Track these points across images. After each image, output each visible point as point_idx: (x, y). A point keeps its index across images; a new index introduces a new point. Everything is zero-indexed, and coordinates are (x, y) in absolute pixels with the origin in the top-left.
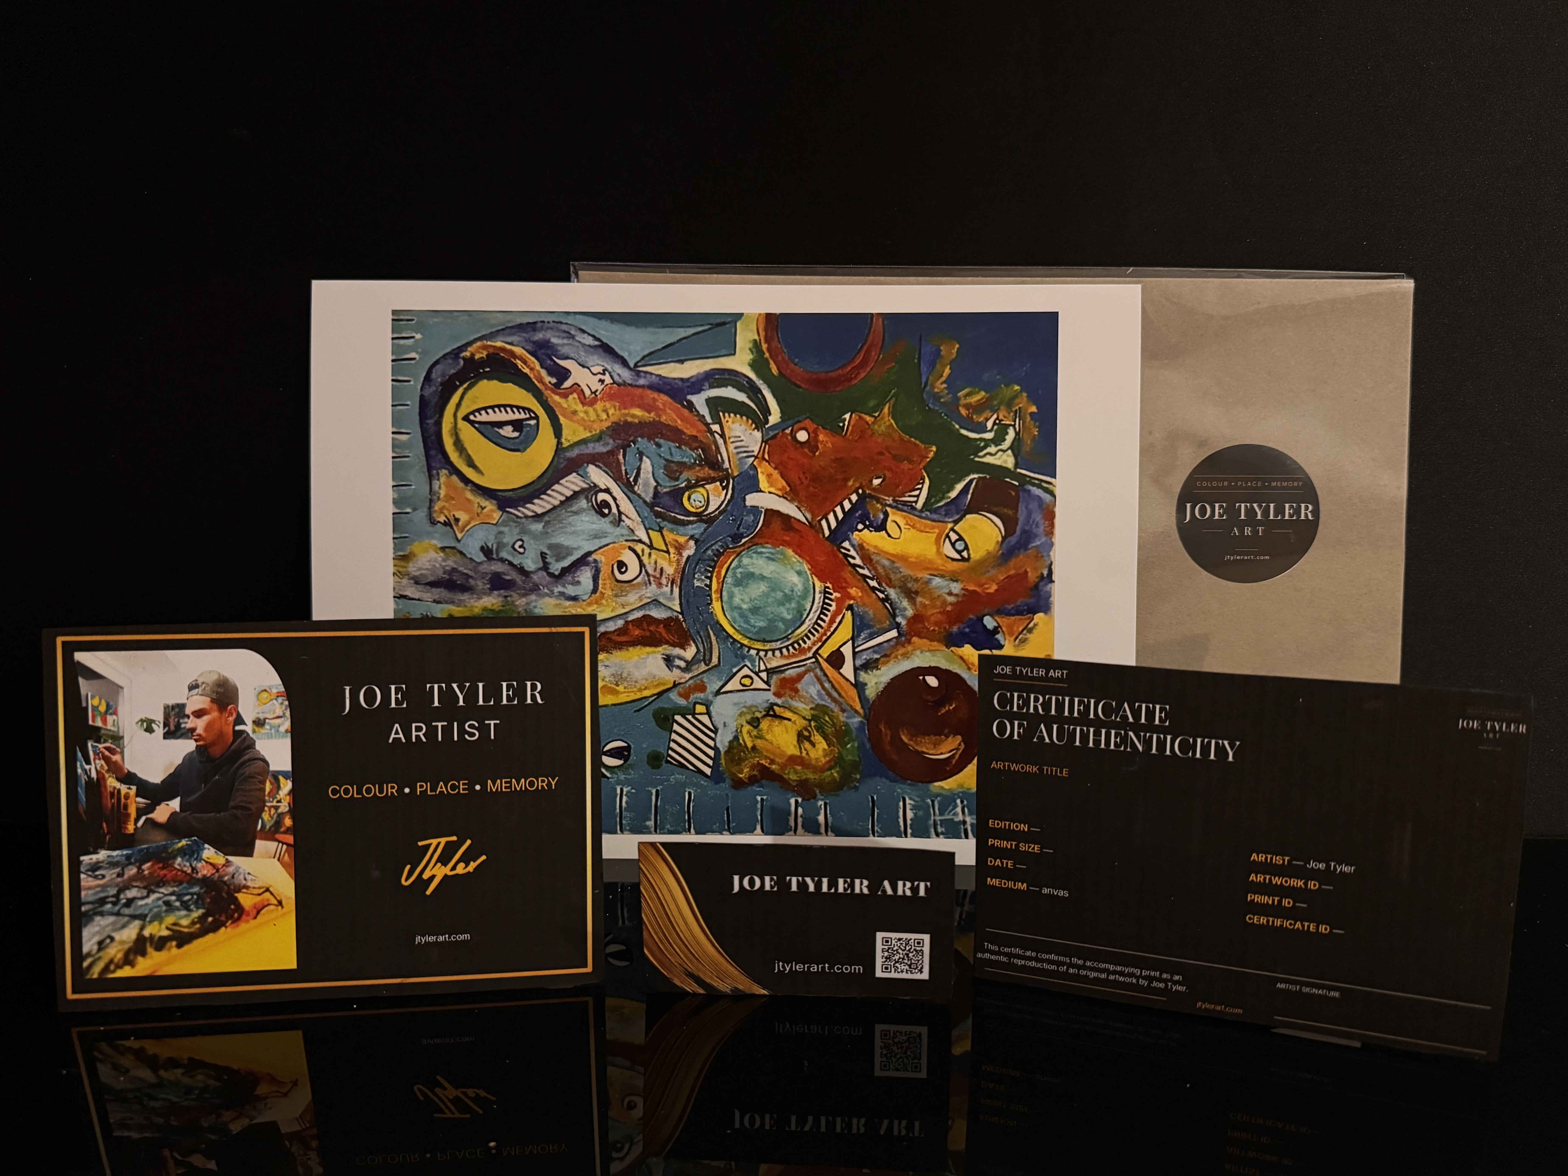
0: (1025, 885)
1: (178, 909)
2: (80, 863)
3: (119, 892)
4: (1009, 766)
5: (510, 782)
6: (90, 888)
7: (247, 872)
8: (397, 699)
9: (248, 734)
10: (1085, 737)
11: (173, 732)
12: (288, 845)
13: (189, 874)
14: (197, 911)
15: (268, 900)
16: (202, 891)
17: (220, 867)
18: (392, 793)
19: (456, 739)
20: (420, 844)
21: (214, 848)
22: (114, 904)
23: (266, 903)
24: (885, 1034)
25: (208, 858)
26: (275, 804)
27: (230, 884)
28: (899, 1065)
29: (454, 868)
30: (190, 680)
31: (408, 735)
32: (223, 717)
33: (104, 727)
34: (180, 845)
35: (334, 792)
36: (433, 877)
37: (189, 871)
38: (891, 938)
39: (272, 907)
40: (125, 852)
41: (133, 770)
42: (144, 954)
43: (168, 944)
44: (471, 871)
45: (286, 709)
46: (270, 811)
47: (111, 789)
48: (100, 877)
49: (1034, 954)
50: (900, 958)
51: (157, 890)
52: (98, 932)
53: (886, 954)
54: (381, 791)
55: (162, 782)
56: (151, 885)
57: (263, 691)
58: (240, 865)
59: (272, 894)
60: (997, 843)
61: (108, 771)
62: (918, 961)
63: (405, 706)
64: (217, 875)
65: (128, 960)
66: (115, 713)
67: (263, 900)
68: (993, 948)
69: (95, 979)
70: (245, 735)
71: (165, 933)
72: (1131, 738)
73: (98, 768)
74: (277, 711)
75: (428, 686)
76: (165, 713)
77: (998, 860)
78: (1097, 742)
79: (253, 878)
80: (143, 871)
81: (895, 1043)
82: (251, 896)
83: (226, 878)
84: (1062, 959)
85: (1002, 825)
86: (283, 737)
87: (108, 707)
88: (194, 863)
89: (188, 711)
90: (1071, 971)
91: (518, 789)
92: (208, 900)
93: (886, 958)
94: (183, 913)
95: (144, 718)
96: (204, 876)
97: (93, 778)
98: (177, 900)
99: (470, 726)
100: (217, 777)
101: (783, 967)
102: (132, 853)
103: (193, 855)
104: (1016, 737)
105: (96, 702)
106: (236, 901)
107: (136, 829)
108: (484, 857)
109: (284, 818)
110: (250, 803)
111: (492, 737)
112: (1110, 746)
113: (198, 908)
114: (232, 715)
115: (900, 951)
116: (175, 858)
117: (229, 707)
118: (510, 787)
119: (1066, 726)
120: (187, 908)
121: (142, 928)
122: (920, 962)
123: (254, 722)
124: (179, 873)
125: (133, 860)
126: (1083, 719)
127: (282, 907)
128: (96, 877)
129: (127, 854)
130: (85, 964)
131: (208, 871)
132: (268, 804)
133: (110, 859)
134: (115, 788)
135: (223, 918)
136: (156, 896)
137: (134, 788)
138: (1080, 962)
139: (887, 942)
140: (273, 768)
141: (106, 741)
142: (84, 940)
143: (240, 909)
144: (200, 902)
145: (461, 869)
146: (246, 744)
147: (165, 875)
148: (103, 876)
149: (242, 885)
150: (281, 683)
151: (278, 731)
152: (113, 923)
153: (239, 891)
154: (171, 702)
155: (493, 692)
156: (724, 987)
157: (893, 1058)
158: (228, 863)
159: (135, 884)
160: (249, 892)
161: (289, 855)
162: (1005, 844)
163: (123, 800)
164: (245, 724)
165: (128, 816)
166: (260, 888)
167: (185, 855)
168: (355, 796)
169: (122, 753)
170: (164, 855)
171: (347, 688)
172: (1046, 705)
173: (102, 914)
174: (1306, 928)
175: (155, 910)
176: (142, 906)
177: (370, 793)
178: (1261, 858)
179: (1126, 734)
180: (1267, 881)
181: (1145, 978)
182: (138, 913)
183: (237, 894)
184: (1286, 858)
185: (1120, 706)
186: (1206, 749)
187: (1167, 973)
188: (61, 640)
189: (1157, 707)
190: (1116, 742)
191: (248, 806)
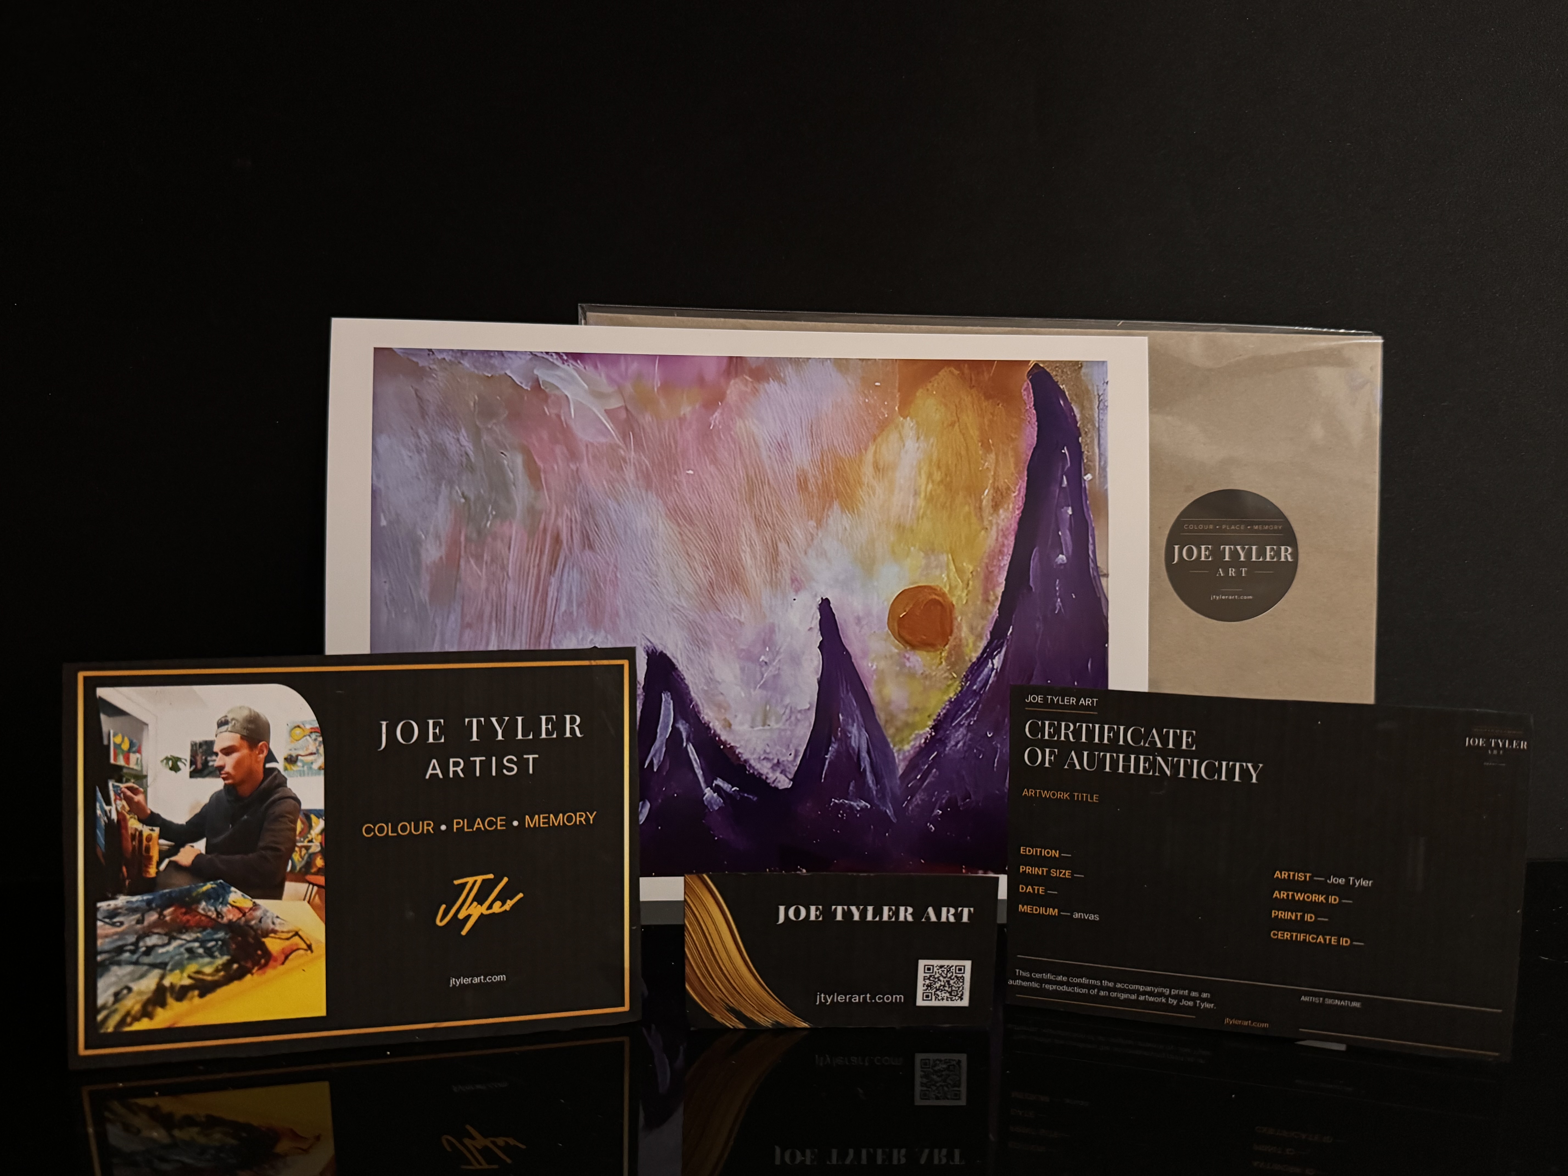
0: (1056, 910)
1: (201, 956)
2: (97, 909)
3: (139, 939)
4: (1040, 793)
5: (548, 818)
6: (106, 936)
7: (276, 915)
8: (434, 734)
9: (279, 771)
10: (1114, 763)
11: (200, 770)
12: (319, 886)
13: (213, 919)
14: (221, 958)
15: (297, 944)
16: (227, 937)
17: (247, 911)
18: (428, 830)
19: (494, 774)
20: (456, 882)
21: (241, 891)
22: (133, 952)
23: (295, 948)
24: (925, 1063)
25: (234, 902)
26: (306, 843)
27: (257, 929)
28: (939, 1093)
29: (490, 907)
30: (219, 716)
31: (445, 770)
32: (254, 755)
33: (127, 766)
34: (205, 888)
35: (368, 830)
36: (469, 916)
37: (214, 916)
38: (933, 966)
39: (301, 952)
40: (145, 897)
41: (157, 811)
42: (163, 1004)
43: (190, 994)
44: (508, 909)
45: (320, 746)
46: (301, 851)
47: (133, 832)
48: (118, 924)
49: (1065, 979)
50: (941, 985)
51: (179, 936)
52: (115, 983)
53: (928, 982)
54: (417, 829)
55: (187, 823)
56: (172, 931)
57: (295, 727)
58: (268, 908)
59: (301, 938)
60: (1028, 870)
61: (129, 812)
62: (959, 987)
63: (443, 740)
64: (243, 919)
65: (146, 1012)
66: (139, 751)
67: (292, 945)
68: (1024, 974)
69: (110, 1034)
70: (276, 773)
71: (187, 982)
72: (1160, 763)
73: (119, 808)
74: (310, 747)
75: (467, 720)
76: (192, 750)
77: (1030, 887)
78: (1126, 768)
79: (282, 922)
80: (165, 916)
81: (936, 1072)
82: (278, 941)
83: (253, 923)
84: (1093, 982)
85: (1033, 851)
87: (132, 744)
88: (220, 907)
89: (217, 748)
90: (1102, 993)
91: (556, 824)
92: (234, 946)
93: (928, 986)
94: (207, 960)
95: (169, 756)
96: (230, 921)
97: (113, 820)
98: (201, 947)
99: (509, 761)
100: (246, 817)
101: (825, 998)
102: (153, 899)
103: (218, 899)
104: (1047, 765)
105: (118, 740)
106: (263, 947)
107: (158, 873)
108: (521, 895)
109: (315, 859)
110: (279, 843)
111: (531, 771)
112: (1139, 771)
113: (222, 954)
114: (263, 752)
115: (941, 978)
116: (199, 902)
117: (261, 744)
118: (548, 823)
119: (1096, 753)
120: (212, 956)
121: (162, 977)
122: (961, 989)
123: (286, 759)
124: (203, 918)
125: (154, 905)
126: (1113, 746)
127: (312, 952)
128: (113, 925)
129: (148, 899)
130: (100, 1017)
131: (234, 915)
132: (299, 844)
133: (129, 905)
134: (136, 830)
135: (249, 965)
136: (178, 942)
137: (157, 829)
138: (1111, 985)
139: (929, 969)
140: (304, 806)
141: (127, 781)
142: (99, 991)
143: (267, 955)
144: (225, 948)
145: (497, 908)
146: (277, 782)
147: (188, 921)
148: (122, 923)
149: (270, 929)
150: (315, 718)
151: (311, 768)
152: (131, 973)
153: (266, 936)
154: (199, 739)
155: (532, 726)
156: (765, 1021)
157: (933, 1087)
158: (255, 907)
159: (156, 931)
160: (277, 936)
161: (320, 898)
162: (1036, 871)
163: (145, 842)
164: (277, 761)
165: (149, 859)
166: (288, 932)
167: (210, 899)
168: (390, 834)
169: (145, 793)
170: (187, 899)
171: (384, 724)
172: (1077, 733)
173: (119, 964)
174: (1327, 942)
175: (177, 958)
176: (162, 954)
177: (405, 832)
178: (1284, 875)
179: (1155, 759)
180: (1290, 898)
181: (1174, 997)
182: (159, 961)
183: (264, 940)
184: (1308, 875)
185: (1148, 732)
186: (1231, 772)
187: (1195, 991)
188: (81, 675)
189: (1185, 732)
190: (1144, 767)
191: (278, 846)
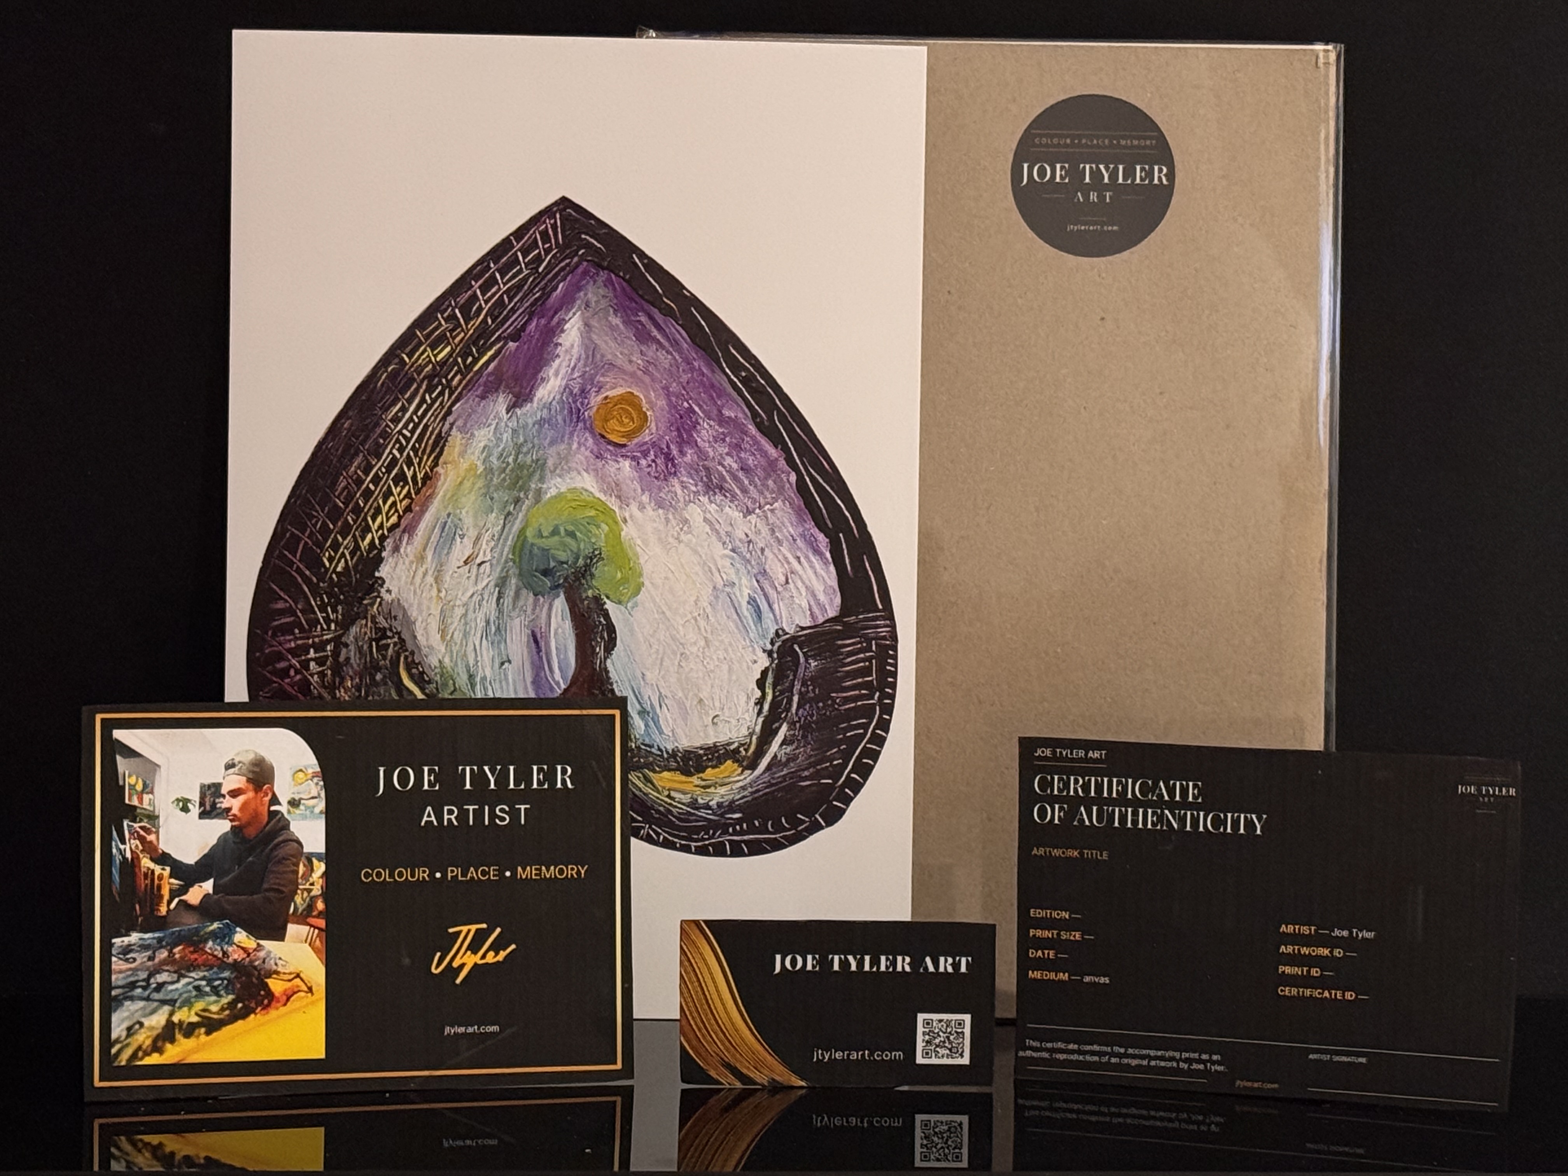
0: (1067, 974)
1: (207, 994)
2: (111, 945)
3: (150, 976)
4: (1050, 852)
5: (540, 870)
6: (120, 972)
7: (278, 956)
8: (429, 781)
9: (283, 814)
10: (1123, 818)
11: (209, 811)
12: (319, 929)
13: (219, 959)
14: (227, 997)
15: (298, 986)
16: (233, 976)
17: (251, 951)
18: (423, 877)
20: (451, 930)
21: (245, 931)
22: (145, 988)
23: (296, 990)
25: (239, 942)
27: (261, 970)
28: (939, 1154)
29: (484, 957)
30: (228, 758)
31: (440, 818)
32: (259, 798)
33: (140, 806)
34: (211, 928)
35: (367, 875)
36: (462, 966)
37: (220, 955)
38: (932, 1020)
39: (302, 994)
40: (157, 935)
41: (166, 851)
42: (172, 1040)
43: (197, 1031)
44: (500, 960)
45: (321, 790)
47: (146, 870)
48: (131, 960)
49: (1076, 1047)
50: (941, 1041)
51: (187, 974)
52: (128, 1018)
53: (927, 1037)
54: (413, 876)
55: (196, 863)
56: (182, 969)
57: (298, 771)
58: (271, 949)
59: (302, 980)
60: (1039, 933)
61: (143, 851)
62: (959, 1044)
63: (437, 788)
64: (248, 959)
65: (156, 1047)
66: (152, 792)
67: (293, 986)
68: (1035, 1044)
69: (123, 1067)
70: (280, 815)
71: (195, 1019)
72: (1167, 816)
74: (312, 791)
76: (200, 792)
77: (1040, 951)
78: (1135, 822)
79: (284, 963)
80: (174, 954)
81: (936, 1133)
82: (281, 982)
83: (257, 963)
84: (1104, 1049)
85: (1043, 914)
86: (317, 818)
87: (145, 785)
88: (225, 947)
89: (224, 790)
90: (1113, 1060)
91: (548, 876)
92: (239, 986)
93: (927, 1042)
94: (214, 998)
95: (179, 798)
96: (235, 960)
97: (128, 858)
98: (208, 985)
99: (502, 810)
100: (251, 859)
101: (822, 1055)
102: (164, 937)
103: (224, 939)
104: (1056, 821)
105: (133, 780)
106: (266, 987)
107: (169, 911)
108: (513, 947)
109: (316, 902)
110: (283, 885)
111: (523, 822)
112: (1147, 826)
113: (228, 994)
114: (267, 795)
115: (941, 1034)
116: (206, 941)
117: (265, 787)
118: (540, 875)
119: (1105, 808)
120: (218, 995)
121: (171, 1014)
122: (961, 1045)
123: (289, 802)
124: (210, 957)
125: (164, 943)
126: (1122, 800)
127: (313, 994)
128: (127, 960)
129: (158, 937)
130: (114, 1051)
131: (239, 955)
133: (141, 942)
134: (148, 869)
135: (253, 1005)
136: (186, 980)
137: (168, 869)
139: (928, 1024)
142: (113, 1025)
143: (270, 996)
144: (230, 988)
145: (490, 958)
146: (281, 824)
147: (196, 959)
148: (135, 960)
149: (273, 970)
150: (315, 763)
151: (313, 811)
152: (143, 1008)
153: (269, 977)
154: (207, 781)
155: (524, 776)
156: (761, 1078)
157: (933, 1149)
158: (259, 948)
159: (166, 968)
160: (279, 977)
161: (320, 940)
162: (1047, 934)
163: (156, 882)
164: (280, 804)
165: (161, 897)
166: (290, 974)
167: (217, 938)
168: (387, 879)
169: (157, 833)
170: (195, 938)
171: (382, 769)
172: (1086, 787)
173: (132, 999)
174: (1333, 997)
175: (185, 995)
176: (172, 991)
177: (402, 877)
178: (1290, 929)
179: (1162, 812)
180: (1296, 951)
181: (1186, 1060)
182: (168, 998)
183: (266, 980)
184: (1313, 928)
185: (1156, 785)
186: (1236, 823)
187: (1206, 1053)
188: (99, 717)
189: (1191, 784)
190: (1152, 821)
191: (281, 888)
